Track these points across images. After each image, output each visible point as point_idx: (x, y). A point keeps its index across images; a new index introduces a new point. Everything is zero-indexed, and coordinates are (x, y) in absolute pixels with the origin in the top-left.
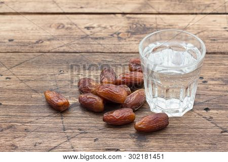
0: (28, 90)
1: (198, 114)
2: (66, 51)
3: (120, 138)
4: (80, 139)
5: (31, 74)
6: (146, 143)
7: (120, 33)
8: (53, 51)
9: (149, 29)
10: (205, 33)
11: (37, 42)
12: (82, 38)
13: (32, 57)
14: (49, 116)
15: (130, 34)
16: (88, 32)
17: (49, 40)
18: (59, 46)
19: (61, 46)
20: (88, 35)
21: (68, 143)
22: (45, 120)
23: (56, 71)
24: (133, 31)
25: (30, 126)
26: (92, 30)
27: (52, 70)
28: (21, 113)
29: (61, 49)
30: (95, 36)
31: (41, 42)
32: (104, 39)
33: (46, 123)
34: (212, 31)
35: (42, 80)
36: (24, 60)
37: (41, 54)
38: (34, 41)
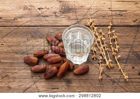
0: (13, 52)
1: (95, 66)
2: (30, 25)
3: (58, 82)
4: (40, 82)
5: (13, 41)
6: (71, 84)
7: (56, 12)
8: (23, 25)
9: (71, 9)
10: (100, 12)
11: (14, 19)
12: (37, 16)
13: (13, 29)
14: (24, 69)
15: (61, 13)
16: (40, 12)
17: (20, 18)
18: (26, 21)
19: (27, 22)
20: (40, 14)
21: (35, 85)
22: (23, 71)
23: (26, 40)
24: (63, 11)
25: (16, 75)
26: (42, 10)
27: (23, 39)
28: (11, 67)
29: (27, 24)
30: (44, 15)
31: (16, 19)
32: (48, 17)
33: (23, 73)
34: (103, 10)
35: (19, 45)
36: (9, 32)
37: (17, 27)
38: (13, 19)
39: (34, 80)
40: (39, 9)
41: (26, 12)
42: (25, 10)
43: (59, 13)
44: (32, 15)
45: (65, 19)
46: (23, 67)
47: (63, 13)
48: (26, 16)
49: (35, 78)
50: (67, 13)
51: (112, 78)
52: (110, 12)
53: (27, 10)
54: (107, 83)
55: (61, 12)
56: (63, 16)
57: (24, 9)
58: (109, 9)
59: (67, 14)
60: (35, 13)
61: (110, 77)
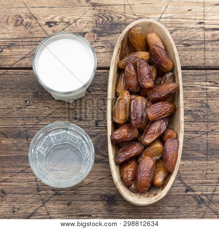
39: (43, 197)
40: (49, 24)
41: (21, 31)
42: (19, 28)
43: (92, 34)
44: (33, 40)
45: (104, 50)
46: (19, 167)
47: (100, 34)
48: (20, 44)
49: (44, 192)
50: (109, 34)
51: (197, 193)
52: (201, 33)
53: (22, 28)
54: (187, 204)
55: (94, 31)
56: (99, 44)
57: (16, 25)
58: (199, 26)
59: (110, 38)
60: (39, 36)
61: (193, 191)
